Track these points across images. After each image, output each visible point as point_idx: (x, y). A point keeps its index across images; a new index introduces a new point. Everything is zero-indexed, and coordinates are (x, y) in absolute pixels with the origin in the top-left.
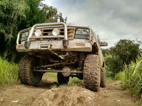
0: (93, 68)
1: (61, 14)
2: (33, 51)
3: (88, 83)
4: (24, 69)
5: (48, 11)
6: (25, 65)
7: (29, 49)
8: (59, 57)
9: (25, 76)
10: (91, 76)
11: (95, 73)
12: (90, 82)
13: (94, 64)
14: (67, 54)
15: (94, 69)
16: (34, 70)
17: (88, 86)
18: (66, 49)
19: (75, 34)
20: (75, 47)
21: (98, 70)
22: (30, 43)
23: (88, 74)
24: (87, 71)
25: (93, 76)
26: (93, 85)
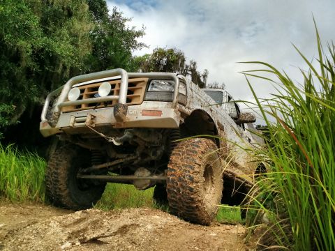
0: (186, 166)
1: (195, 64)
2: (64, 132)
3: (176, 202)
4: (56, 173)
5: (165, 59)
6: (57, 165)
7: (57, 127)
8: (110, 140)
9: (56, 189)
10: (181, 185)
11: (190, 176)
12: (180, 199)
13: (188, 158)
14: (126, 134)
15: (188, 169)
16: (78, 176)
17: (177, 210)
18: (122, 124)
19: (147, 91)
20: (141, 118)
21: (197, 170)
22: (59, 115)
23: (174, 180)
24: (173, 172)
25: (184, 184)
26: (187, 207)
